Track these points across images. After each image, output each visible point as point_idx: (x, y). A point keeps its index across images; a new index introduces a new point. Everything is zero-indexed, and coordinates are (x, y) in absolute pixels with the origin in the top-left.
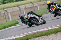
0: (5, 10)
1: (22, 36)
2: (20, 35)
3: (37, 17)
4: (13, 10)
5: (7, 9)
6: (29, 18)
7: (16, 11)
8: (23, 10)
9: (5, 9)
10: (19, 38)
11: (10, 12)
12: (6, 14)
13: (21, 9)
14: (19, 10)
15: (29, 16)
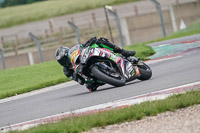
0: (109, 11)
1: (162, 97)
2: (157, 94)
3: (115, 58)
4: (136, 11)
5: (116, 7)
6: (84, 60)
7: (145, 15)
8: (168, 12)
9: (110, 8)
10: (154, 102)
11: (127, 19)
12: (113, 24)
13: (163, 9)
14: (155, 10)
15: (85, 55)
